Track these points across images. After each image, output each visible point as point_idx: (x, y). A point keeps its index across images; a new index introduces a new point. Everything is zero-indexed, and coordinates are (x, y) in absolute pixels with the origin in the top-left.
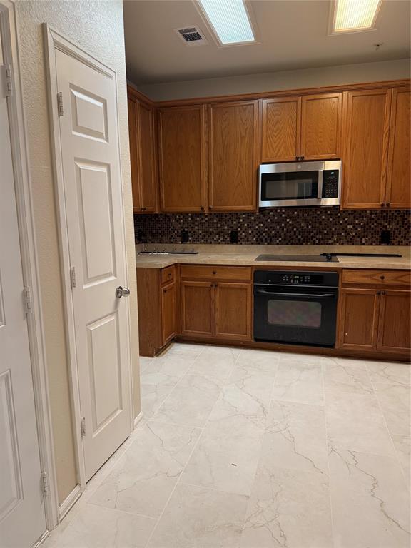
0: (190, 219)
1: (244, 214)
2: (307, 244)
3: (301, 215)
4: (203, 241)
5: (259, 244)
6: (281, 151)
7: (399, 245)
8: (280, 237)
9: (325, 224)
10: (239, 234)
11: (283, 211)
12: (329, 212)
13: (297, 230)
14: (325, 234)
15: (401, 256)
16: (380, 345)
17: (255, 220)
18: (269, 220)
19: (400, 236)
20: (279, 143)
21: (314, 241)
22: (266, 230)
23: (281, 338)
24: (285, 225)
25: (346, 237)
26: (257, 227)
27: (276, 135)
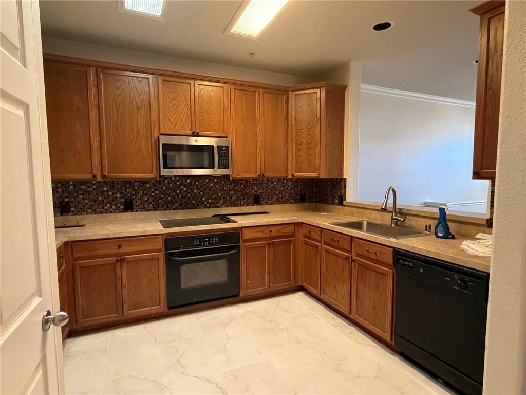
0: (71, 187)
1: (138, 181)
2: (200, 208)
3: (193, 182)
4: (90, 211)
5: (156, 210)
6: (178, 124)
7: (265, 204)
8: (176, 203)
9: (214, 191)
10: (134, 202)
11: (178, 179)
12: (215, 181)
13: (191, 195)
14: (214, 199)
15: (268, 213)
16: (272, 285)
17: (150, 188)
18: (164, 188)
19: (265, 198)
20: (175, 118)
21: (206, 205)
22: (162, 196)
23: (195, 300)
24: (180, 192)
25: (229, 200)
26: (153, 194)
27: (172, 109)
